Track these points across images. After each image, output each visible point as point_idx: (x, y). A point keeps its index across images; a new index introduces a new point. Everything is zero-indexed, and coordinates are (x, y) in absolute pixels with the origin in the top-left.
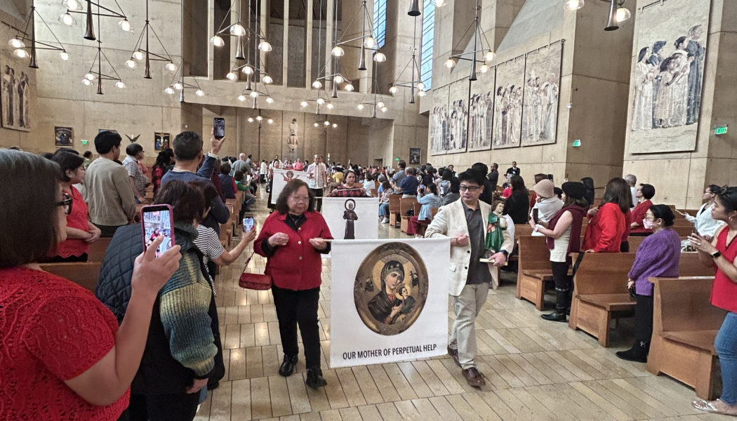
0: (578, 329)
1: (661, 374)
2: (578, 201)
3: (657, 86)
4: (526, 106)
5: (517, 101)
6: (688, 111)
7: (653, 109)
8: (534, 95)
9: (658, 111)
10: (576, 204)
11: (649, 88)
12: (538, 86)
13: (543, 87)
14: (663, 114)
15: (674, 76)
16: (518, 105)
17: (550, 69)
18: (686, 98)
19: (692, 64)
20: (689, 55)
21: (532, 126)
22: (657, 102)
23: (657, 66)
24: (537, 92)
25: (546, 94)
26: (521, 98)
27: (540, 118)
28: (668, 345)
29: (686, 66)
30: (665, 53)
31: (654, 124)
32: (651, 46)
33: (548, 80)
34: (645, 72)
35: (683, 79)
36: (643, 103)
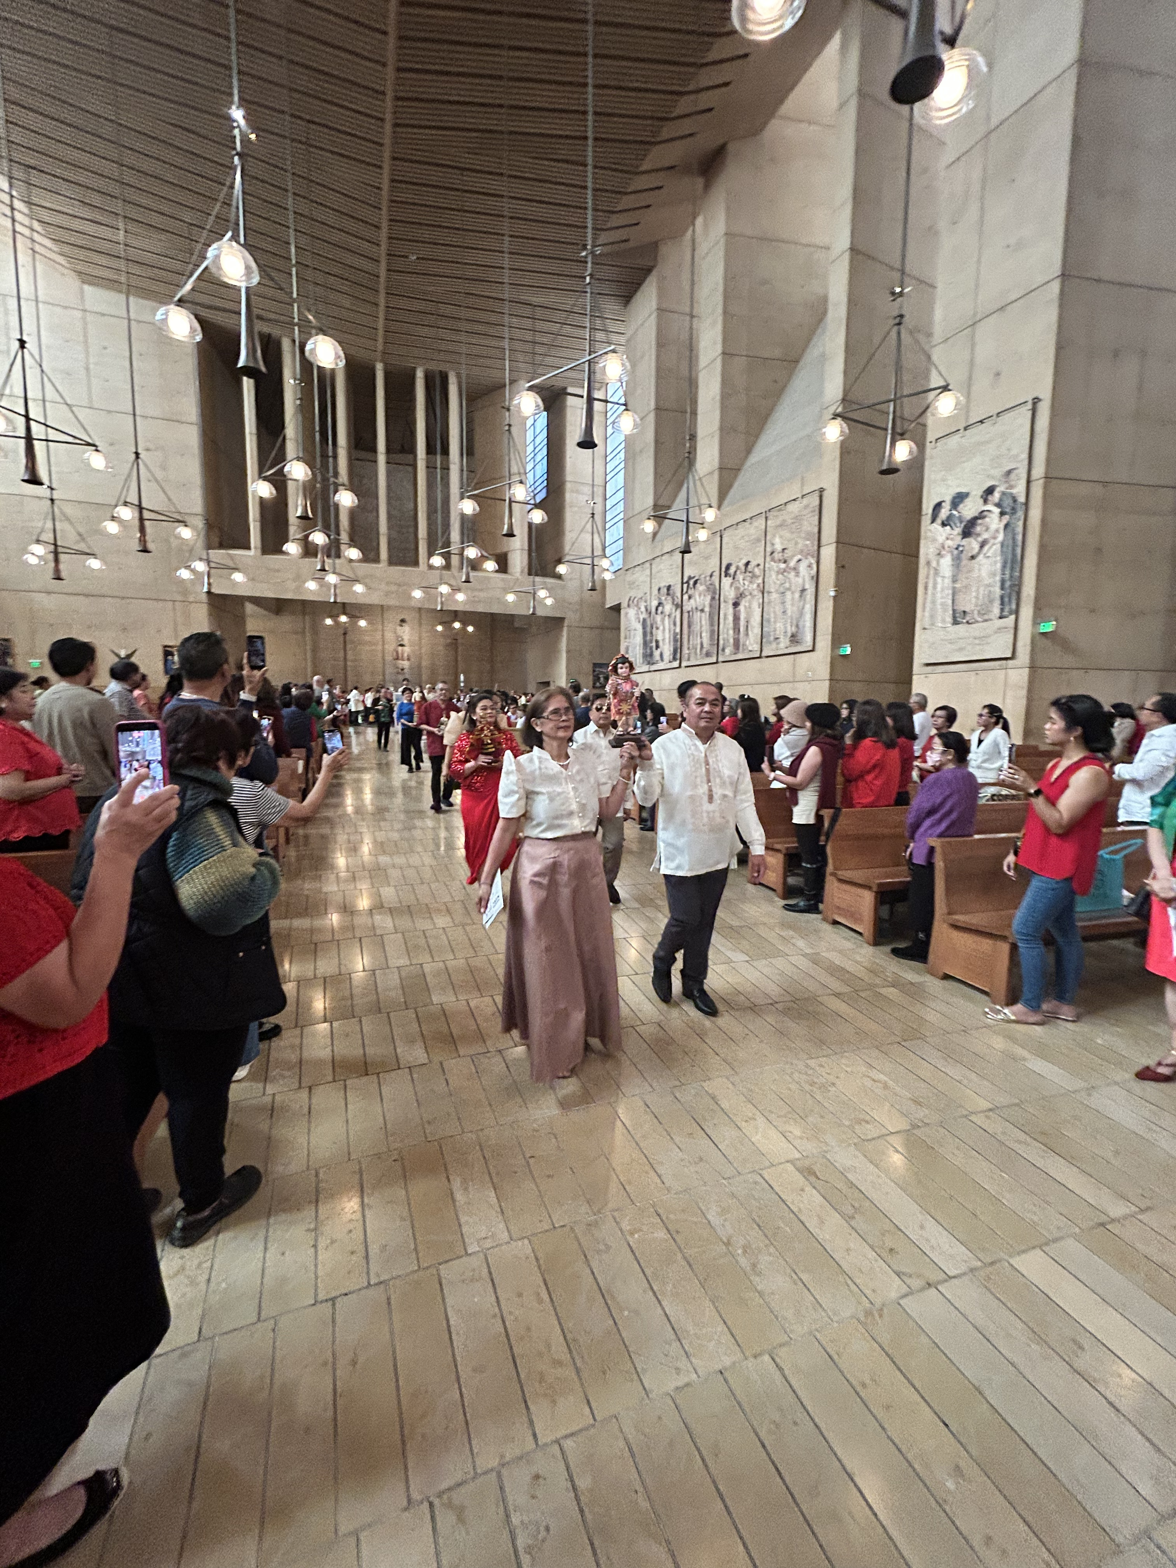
0: (835, 923)
1: (946, 977)
2: (829, 731)
3: (957, 560)
4: (769, 592)
5: (755, 586)
6: (1002, 598)
7: (954, 594)
8: (780, 576)
9: (960, 597)
10: (827, 736)
11: (946, 562)
12: (785, 562)
13: (793, 563)
14: (968, 603)
15: (982, 546)
16: (755, 593)
17: (803, 535)
18: (998, 578)
19: (1006, 526)
20: (1002, 514)
21: (778, 625)
22: (958, 585)
23: (958, 530)
24: (785, 571)
25: (797, 574)
26: (760, 581)
27: (789, 612)
28: (956, 934)
29: (997, 531)
30: (969, 510)
31: (954, 617)
32: (948, 499)
33: (801, 552)
34: (941, 539)
35: (994, 550)
36: (939, 587)
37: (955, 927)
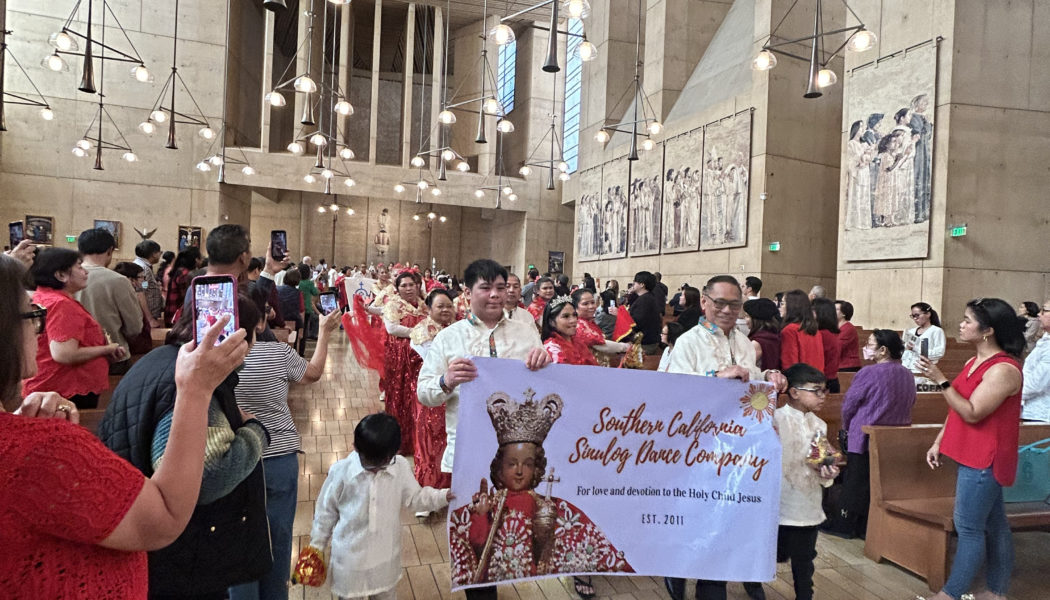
1: (883, 561)
2: (768, 324)
3: (875, 171)
4: (706, 195)
5: (694, 189)
6: (916, 205)
7: (872, 201)
8: (716, 181)
9: (878, 205)
10: (766, 328)
11: (865, 173)
12: (721, 169)
13: (727, 171)
14: (885, 209)
15: (897, 159)
16: (695, 194)
17: (736, 146)
18: (912, 188)
19: (918, 144)
20: (914, 133)
21: (714, 224)
22: (876, 193)
23: (874, 146)
24: (720, 177)
25: (732, 180)
26: (698, 185)
27: (724, 212)
28: (891, 519)
29: (910, 147)
30: (884, 128)
31: (874, 221)
32: (865, 120)
33: (735, 161)
34: (859, 154)
35: (907, 163)
36: (859, 194)
37: (891, 512)
